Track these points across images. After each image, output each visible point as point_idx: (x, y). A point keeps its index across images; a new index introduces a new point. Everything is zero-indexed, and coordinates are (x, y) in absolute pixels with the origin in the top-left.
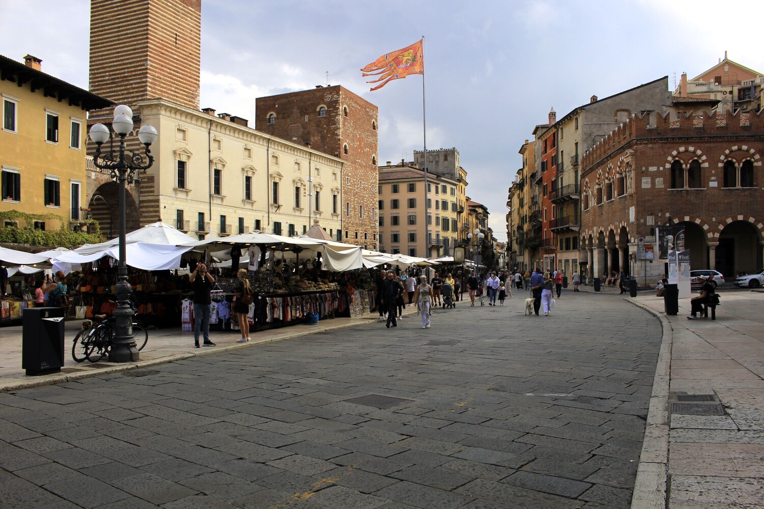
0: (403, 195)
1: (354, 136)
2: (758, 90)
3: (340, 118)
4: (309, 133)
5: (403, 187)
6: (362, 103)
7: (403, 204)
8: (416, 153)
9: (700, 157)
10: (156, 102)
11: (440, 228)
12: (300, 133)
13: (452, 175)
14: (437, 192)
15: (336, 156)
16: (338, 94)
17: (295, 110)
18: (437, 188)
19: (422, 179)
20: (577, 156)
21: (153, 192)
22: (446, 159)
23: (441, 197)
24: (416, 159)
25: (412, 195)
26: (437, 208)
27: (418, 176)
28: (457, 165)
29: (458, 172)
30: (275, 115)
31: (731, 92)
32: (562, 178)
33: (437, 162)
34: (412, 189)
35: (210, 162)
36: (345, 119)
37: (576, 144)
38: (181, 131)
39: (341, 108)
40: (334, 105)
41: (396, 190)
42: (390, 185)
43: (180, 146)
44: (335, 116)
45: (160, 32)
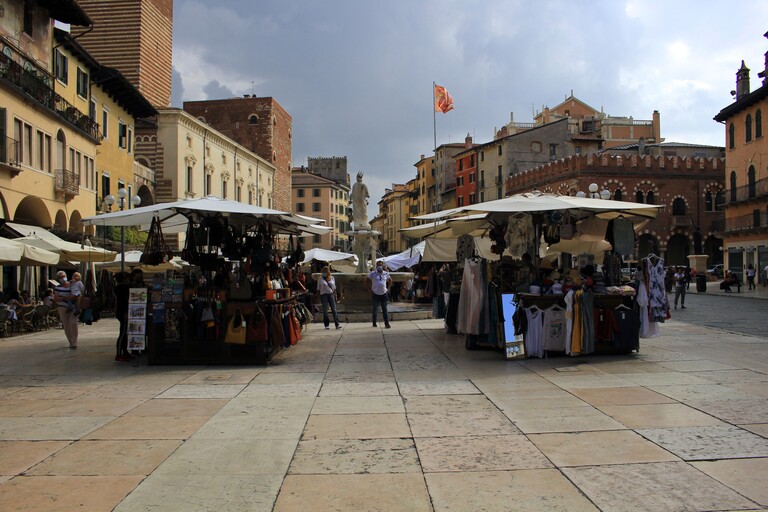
0: (309, 200)
1: (279, 144)
2: (598, 124)
3: (272, 127)
4: (239, 139)
5: (309, 192)
6: (283, 114)
8: (310, 160)
9: (621, 187)
10: (175, 112)
11: (338, 230)
13: (344, 181)
14: (337, 197)
16: (270, 105)
17: (226, 117)
18: (337, 193)
19: (327, 186)
20: (500, 177)
21: (171, 195)
22: (338, 167)
23: (339, 202)
24: (310, 165)
25: (317, 200)
26: (337, 212)
27: (320, 182)
30: (205, 120)
31: (577, 124)
32: (482, 194)
33: (330, 169)
34: (317, 193)
35: (205, 168)
36: (274, 129)
37: (500, 167)
38: (189, 139)
39: (272, 118)
40: (266, 114)
41: (301, 194)
42: (296, 190)
43: (189, 152)
44: (266, 126)
45: (147, 42)
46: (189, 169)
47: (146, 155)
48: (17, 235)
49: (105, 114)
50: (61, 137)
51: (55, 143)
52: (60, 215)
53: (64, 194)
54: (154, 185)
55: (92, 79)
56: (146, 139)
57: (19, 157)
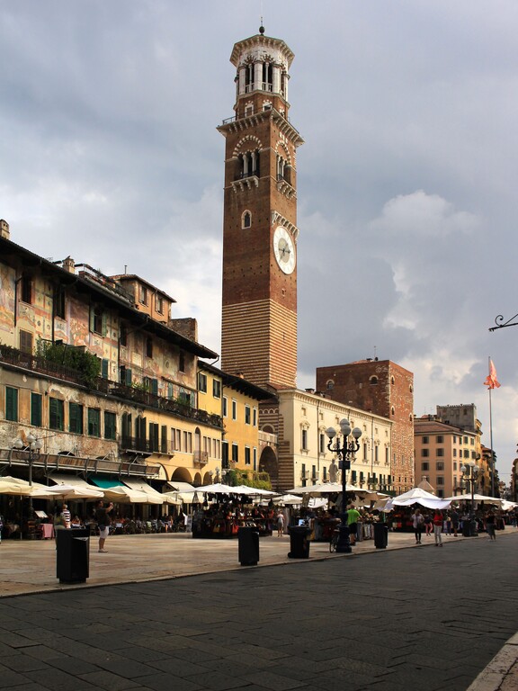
0: (432, 446)
1: (398, 399)
3: (390, 386)
4: (363, 397)
5: (432, 439)
6: (402, 372)
7: (433, 452)
8: (439, 408)
12: (355, 398)
13: (471, 427)
14: (460, 443)
15: (386, 417)
16: (387, 366)
17: (351, 379)
18: (460, 439)
19: (450, 432)
21: (289, 452)
22: (465, 414)
23: (463, 447)
24: (438, 412)
25: (440, 446)
26: (461, 456)
27: (445, 429)
28: (475, 418)
29: (476, 425)
30: (333, 382)
33: (458, 416)
34: (440, 440)
35: (319, 429)
36: (392, 387)
38: (304, 409)
39: (390, 378)
40: (384, 375)
41: (425, 441)
42: (420, 439)
43: (303, 419)
44: (385, 385)
45: (275, 333)
46: (304, 432)
47: (271, 423)
48: (173, 489)
49: (234, 403)
50: (198, 431)
51: (194, 436)
52: (198, 476)
53: (199, 463)
54: (277, 445)
55: (223, 384)
56: (271, 412)
57: (174, 448)
